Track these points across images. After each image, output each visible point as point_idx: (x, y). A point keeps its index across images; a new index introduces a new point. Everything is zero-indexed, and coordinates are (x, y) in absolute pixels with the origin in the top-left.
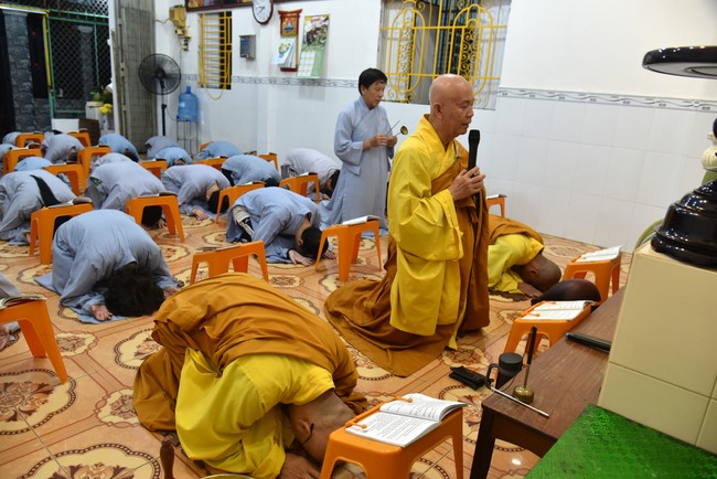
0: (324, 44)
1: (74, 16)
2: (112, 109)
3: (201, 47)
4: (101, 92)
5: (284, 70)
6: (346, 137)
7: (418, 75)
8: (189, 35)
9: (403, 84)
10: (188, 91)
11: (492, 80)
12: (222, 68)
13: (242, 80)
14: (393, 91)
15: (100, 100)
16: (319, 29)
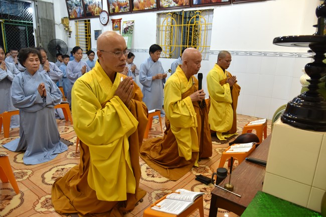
0: (132, 33)
1: (16, 22)
3: (77, 36)
6: (144, 74)
7: (174, 46)
8: (71, 30)
9: (168, 50)
11: (207, 47)
12: (87, 45)
14: (164, 54)
16: (129, 27)
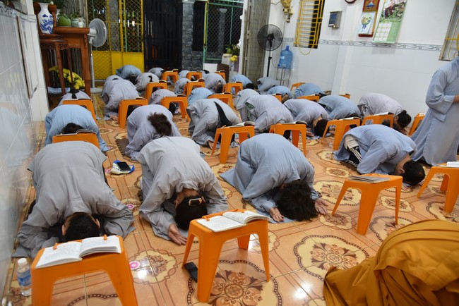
0: (400, 17)
2: (238, 59)
3: (299, 20)
4: (232, 48)
5: (361, 35)
6: (439, 89)
8: (292, 12)
10: (287, 49)
12: (312, 34)
13: (327, 42)
15: (230, 53)
16: (397, 6)
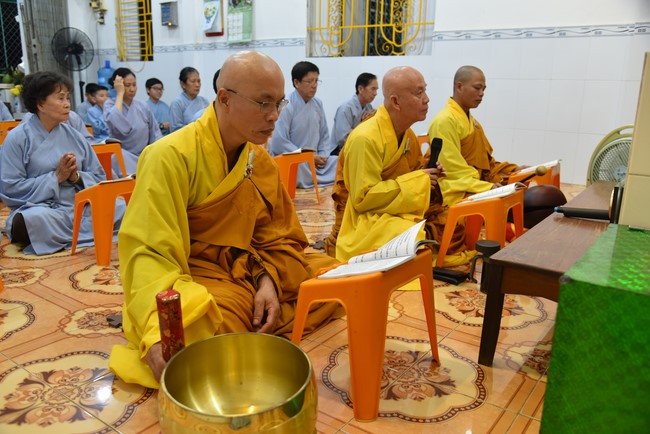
0: (251, 5)
3: (118, 19)
4: (11, 73)
5: (210, 34)
7: (350, 27)
8: (105, 8)
9: (335, 38)
11: (426, 25)
12: (142, 39)
13: (165, 50)
14: (325, 46)
15: (10, 82)
